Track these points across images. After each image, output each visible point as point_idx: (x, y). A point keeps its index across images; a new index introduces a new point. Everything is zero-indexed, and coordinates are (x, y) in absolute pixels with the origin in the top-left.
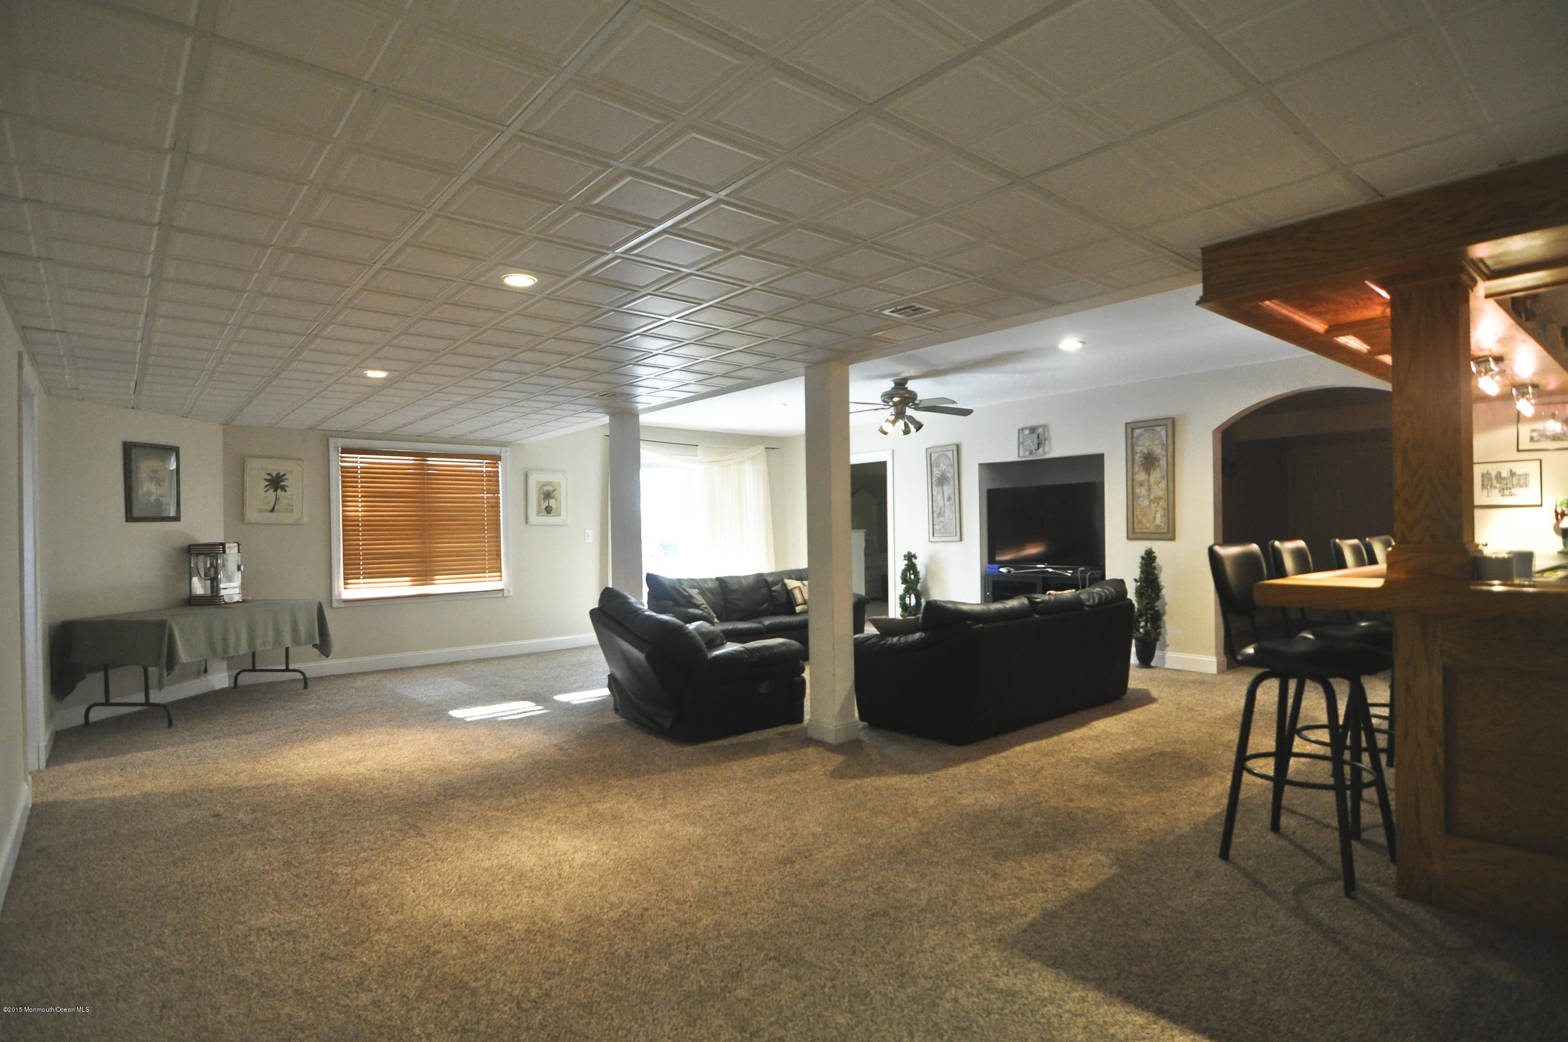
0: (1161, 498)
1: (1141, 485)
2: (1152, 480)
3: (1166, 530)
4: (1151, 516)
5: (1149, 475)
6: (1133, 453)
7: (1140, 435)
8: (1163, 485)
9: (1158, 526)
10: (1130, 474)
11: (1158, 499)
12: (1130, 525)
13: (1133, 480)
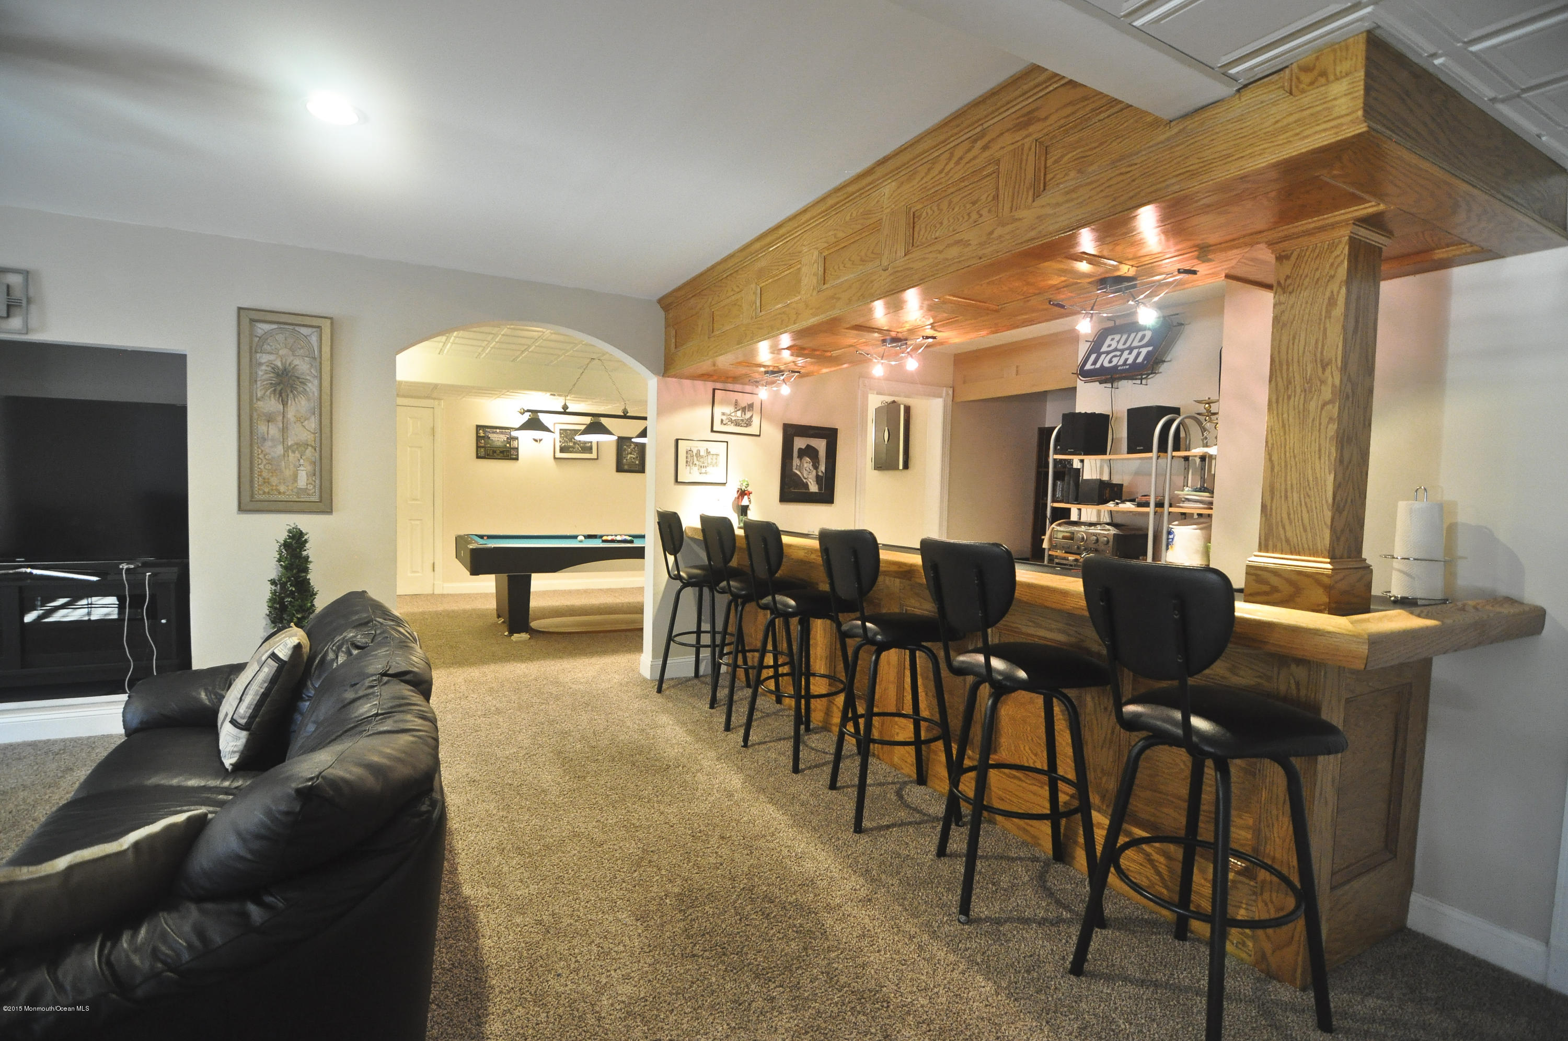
0: (307, 445)
1: (270, 419)
2: (291, 414)
3: (316, 498)
4: (288, 473)
5: (285, 404)
6: (254, 364)
7: (268, 334)
8: (312, 424)
9: (301, 491)
10: (245, 398)
11: (301, 446)
12: (246, 486)
13: (252, 409)
